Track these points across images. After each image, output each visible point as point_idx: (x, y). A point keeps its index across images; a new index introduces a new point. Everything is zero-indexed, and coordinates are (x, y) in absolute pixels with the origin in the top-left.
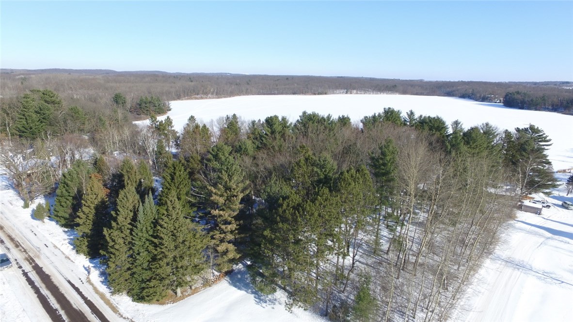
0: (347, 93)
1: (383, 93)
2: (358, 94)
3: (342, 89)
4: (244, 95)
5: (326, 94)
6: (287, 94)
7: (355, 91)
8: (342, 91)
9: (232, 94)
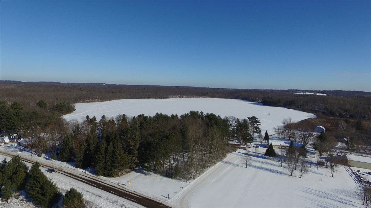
0: (180, 97)
1: (201, 97)
2: (187, 98)
3: (177, 95)
4: (118, 99)
5: (168, 98)
6: (144, 98)
7: (185, 96)
8: (177, 96)
9: (110, 99)
